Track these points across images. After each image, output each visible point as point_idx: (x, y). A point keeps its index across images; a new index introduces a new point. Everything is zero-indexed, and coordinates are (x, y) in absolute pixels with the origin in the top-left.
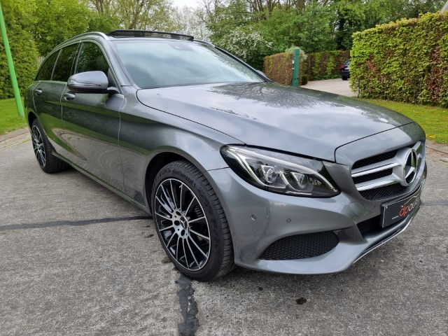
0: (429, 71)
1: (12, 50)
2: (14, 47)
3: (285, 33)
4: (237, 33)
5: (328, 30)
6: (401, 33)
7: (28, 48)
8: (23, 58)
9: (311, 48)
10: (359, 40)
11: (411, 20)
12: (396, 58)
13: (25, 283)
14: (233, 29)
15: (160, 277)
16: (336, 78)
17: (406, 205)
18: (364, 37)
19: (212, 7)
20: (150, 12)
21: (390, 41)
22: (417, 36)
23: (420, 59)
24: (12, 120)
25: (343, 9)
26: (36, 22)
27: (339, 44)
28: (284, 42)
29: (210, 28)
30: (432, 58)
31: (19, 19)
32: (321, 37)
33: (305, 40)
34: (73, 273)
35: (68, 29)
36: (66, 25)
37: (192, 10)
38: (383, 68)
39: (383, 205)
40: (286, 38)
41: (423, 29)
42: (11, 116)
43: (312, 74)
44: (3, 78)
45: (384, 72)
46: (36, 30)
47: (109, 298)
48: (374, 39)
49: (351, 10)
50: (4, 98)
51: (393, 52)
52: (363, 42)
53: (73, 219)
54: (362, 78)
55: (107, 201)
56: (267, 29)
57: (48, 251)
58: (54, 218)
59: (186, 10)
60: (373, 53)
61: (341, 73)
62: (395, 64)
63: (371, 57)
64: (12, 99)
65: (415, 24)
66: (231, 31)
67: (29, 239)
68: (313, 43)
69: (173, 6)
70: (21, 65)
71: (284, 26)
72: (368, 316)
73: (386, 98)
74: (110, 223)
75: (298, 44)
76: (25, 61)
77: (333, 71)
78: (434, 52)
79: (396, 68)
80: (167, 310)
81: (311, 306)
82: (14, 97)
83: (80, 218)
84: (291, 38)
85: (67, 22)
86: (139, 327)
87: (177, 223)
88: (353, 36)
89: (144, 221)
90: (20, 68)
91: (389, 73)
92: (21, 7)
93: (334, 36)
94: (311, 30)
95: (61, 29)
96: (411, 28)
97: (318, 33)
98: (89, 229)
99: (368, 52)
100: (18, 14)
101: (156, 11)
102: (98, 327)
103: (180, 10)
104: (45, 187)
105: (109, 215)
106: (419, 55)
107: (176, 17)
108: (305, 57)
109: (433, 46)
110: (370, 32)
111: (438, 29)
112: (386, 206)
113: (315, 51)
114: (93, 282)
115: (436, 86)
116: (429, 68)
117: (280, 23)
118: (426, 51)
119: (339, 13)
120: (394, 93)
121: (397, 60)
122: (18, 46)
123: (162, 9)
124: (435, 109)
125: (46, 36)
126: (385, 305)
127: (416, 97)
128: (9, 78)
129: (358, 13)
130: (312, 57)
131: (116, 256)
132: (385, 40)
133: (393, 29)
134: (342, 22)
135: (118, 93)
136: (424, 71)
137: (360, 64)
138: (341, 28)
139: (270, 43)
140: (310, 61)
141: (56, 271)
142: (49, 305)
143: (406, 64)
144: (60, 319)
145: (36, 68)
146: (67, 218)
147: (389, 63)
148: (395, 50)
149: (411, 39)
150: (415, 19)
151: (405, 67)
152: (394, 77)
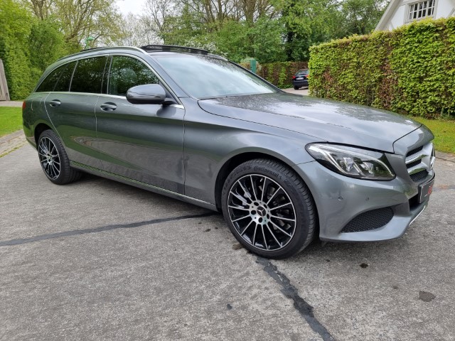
0: (381, 82)
3: (239, 44)
4: (193, 43)
6: (354, 48)
9: (264, 59)
10: (316, 53)
11: (362, 36)
12: (351, 70)
14: (188, 39)
15: (240, 259)
16: (288, 87)
18: (320, 51)
19: (160, 15)
21: (344, 55)
22: (369, 51)
23: (372, 71)
25: (292, 23)
27: (289, 55)
28: (238, 53)
29: (162, 37)
30: (382, 70)
32: (273, 49)
33: (258, 51)
35: (9, 35)
36: (7, 30)
37: (138, 17)
38: (339, 79)
39: (421, 186)
40: (241, 49)
41: (374, 44)
45: (339, 83)
47: (208, 279)
48: (330, 53)
49: (298, 25)
51: (347, 65)
52: (319, 54)
54: (320, 87)
56: (222, 39)
60: (329, 65)
61: (293, 83)
62: (349, 76)
63: (327, 68)
65: (367, 40)
66: (186, 41)
67: (93, 242)
68: (266, 54)
71: (238, 37)
72: (416, 271)
75: (251, 55)
77: (285, 81)
78: (385, 65)
79: (350, 79)
81: (372, 268)
84: (245, 49)
86: (250, 296)
87: (254, 212)
88: (310, 49)
89: (193, 219)
91: (344, 84)
93: (284, 48)
94: (264, 41)
96: (363, 43)
97: (271, 45)
99: (324, 63)
106: (371, 68)
108: (260, 67)
109: (382, 60)
110: (326, 46)
111: (387, 45)
113: (267, 62)
115: (387, 95)
116: (380, 79)
117: (234, 34)
118: (377, 64)
121: (351, 72)
126: (424, 262)
129: (305, 27)
130: (265, 68)
131: (189, 248)
132: (340, 54)
133: (347, 44)
134: (290, 35)
136: (376, 81)
137: (317, 75)
138: (289, 40)
140: (264, 72)
141: (143, 264)
142: (159, 290)
143: (359, 75)
144: (177, 297)
147: (345, 74)
148: (349, 63)
149: (363, 53)
150: (366, 36)
151: (358, 78)
152: (350, 87)
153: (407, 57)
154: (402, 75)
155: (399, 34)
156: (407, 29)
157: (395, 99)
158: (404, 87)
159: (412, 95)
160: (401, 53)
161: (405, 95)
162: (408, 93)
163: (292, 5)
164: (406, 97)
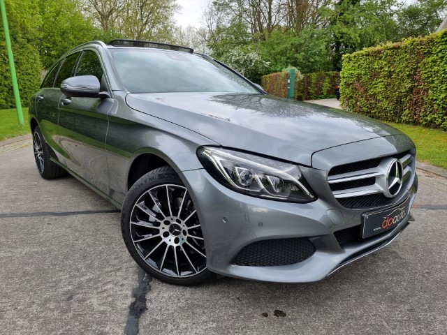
0: (412, 92)
1: (16, 62)
2: (18, 59)
3: (282, 53)
4: (237, 53)
5: (324, 51)
6: (386, 56)
7: (32, 61)
8: (27, 70)
9: (307, 68)
10: (348, 62)
11: (395, 44)
12: (382, 80)
13: (7, 258)
14: (232, 49)
16: (331, 98)
17: (390, 217)
18: (353, 59)
19: (214, 27)
20: (154, 30)
21: (376, 63)
22: (400, 59)
23: (403, 80)
24: (12, 128)
25: (339, 33)
26: (41, 36)
27: (335, 65)
28: (281, 62)
29: (211, 47)
30: (414, 80)
31: (25, 33)
32: (317, 58)
33: (301, 60)
34: (50, 252)
36: (71, 40)
37: (195, 30)
38: (370, 89)
39: (363, 215)
40: (283, 59)
41: (406, 52)
42: (12, 125)
43: (308, 93)
44: (6, 89)
45: (370, 93)
46: (42, 44)
47: (78, 270)
48: (362, 61)
49: (346, 34)
50: (7, 108)
51: (378, 74)
52: (351, 63)
53: (57, 211)
54: (351, 97)
55: (90, 198)
56: (265, 49)
57: (30, 234)
58: (40, 209)
59: (190, 29)
60: (361, 74)
61: (336, 93)
62: (380, 85)
63: (359, 78)
64: (14, 110)
65: (399, 48)
67: (16, 225)
68: (310, 64)
69: (177, 25)
70: (25, 77)
71: (282, 47)
73: (373, 117)
74: (90, 215)
75: (295, 64)
76: (29, 74)
77: (328, 91)
78: (416, 75)
79: (381, 88)
80: (126, 279)
82: (15, 107)
83: (63, 211)
84: (288, 58)
85: (71, 37)
86: (100, 290)
87: (166, 235)
88: (343, 58)
90: (24, 80)
91: (375, 94)
92: (28, 22)
93: (331, 58)
94: (308, 51)
95: (66, 44)
96: (395, 51)
97: (315, 54)
98: (69, 219)
99: (356, 72)
100: (24, 29)
101: (160, 29)
102: (65, 289)
103: (184, 29)
104: (35, 185)
105: (90, 208)
106: (402, 77)
107: (179, 36)
108: (301, 77)
109: (414, 68)
110: (358, 54)
111: (419, 53)
112: (366, 216)
113: (311, 71)
114: (67, 258)
115: (418, 106)
116: (411, 89)
117: (278, 44)
118: (408, 73)
119: (335, 36)
120: (379, 113)
122: (23, 59)
123: (165, 28)
124: (417, 128)
125: (51, 51)
127: (399, 117)
128: (11, 89)
129: (353, 37)
130: (308, 77)
131: (90, 240)
132: (372, 62)
133: (379, 52)
134: (338, 44)
135: (109, 97)
136: (407, 92)
137: (349, 85)
139: (268, 63)
140: (307, 81)
141: (36, 250)
142: (25, 274)
143: (390, 85)
144: (34, 283)
145: (39, 80)
146: (52, 210)
147: (375, 84)
148: (381, 72)
149: (394, 61)
150: (399, 43)
151: (389, 88)
152: (380, 97)
153: (439, 66)
154: (433, 85)
155: (431, 41)
156: (439, 35)
157: (425, 111)
158: (434, 98)
159: (443, 107)
160: (433, 61)
161: (436, 107)
162: (439, 105)
163: (341, 14)
164: (437, 109)
